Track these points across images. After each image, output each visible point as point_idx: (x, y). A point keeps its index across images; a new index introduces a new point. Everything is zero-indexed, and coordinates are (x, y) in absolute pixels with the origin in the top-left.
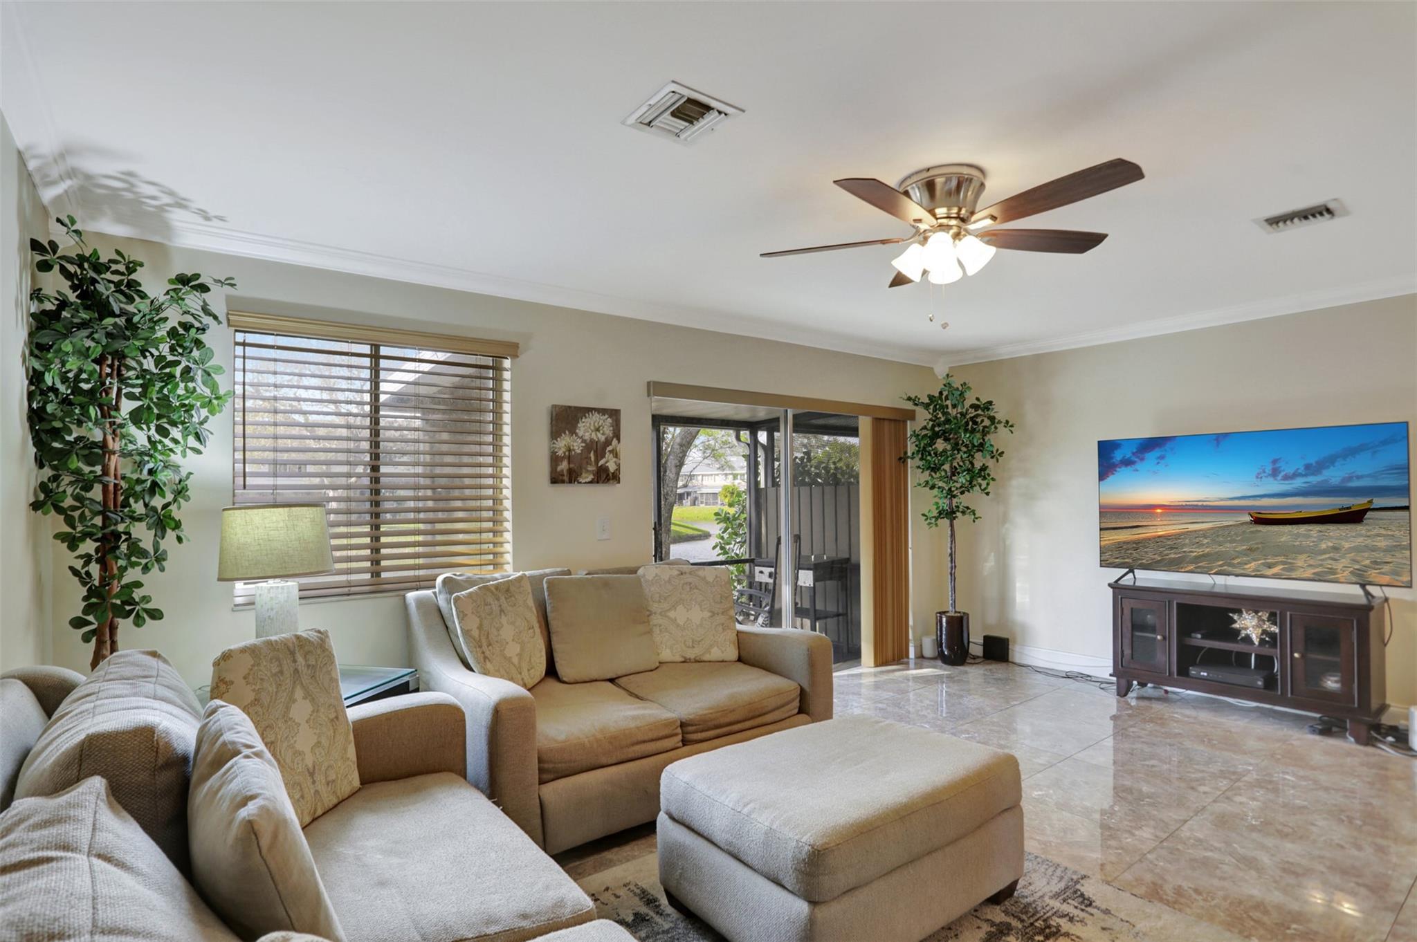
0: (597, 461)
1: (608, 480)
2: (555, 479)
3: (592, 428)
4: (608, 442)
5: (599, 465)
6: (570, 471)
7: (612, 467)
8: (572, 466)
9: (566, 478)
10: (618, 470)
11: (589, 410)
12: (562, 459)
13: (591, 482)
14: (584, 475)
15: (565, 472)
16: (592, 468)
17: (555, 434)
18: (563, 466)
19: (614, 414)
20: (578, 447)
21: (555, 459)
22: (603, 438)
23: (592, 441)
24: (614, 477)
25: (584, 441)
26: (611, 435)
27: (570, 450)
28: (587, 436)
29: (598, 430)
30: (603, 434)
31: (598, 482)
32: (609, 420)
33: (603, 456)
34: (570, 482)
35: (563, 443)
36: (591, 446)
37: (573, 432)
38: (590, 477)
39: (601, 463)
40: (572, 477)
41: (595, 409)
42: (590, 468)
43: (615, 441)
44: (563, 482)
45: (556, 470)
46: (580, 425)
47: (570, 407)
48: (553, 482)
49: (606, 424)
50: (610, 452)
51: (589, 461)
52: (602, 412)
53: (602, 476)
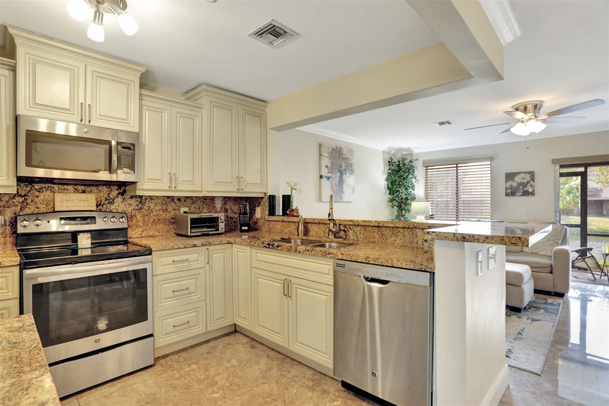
0: (523, 189)
1: (529, 195)
2: (507, 195)
3: (521, 178)
4: (528, 182)
5: (525, 189)
7: (530, 190)
8: (512, 191)
9: (510, 194)
10: (534, 190)
11: (519, 173)
12: (508, 189)
13: (521, 195)
14: (518, 193)
15: (510, 193)
16: (522, 191)
17: (506, 181)
18: (509, 191)
19: (532, 174)
20: (515, 184)
21: (507, 189)
22: (526, 181)
23: (521, 182)
24: (533, 194)
25: (517, 183)
26: (530, 180)
27: (511, 186)
28: (519, 181)
29: (524, 179)
30: (526, 180)
31: (524, 195)
32: (529, 175)
33: (526, 186)
34: (512, 195)
35: (510, 183)
36: (520, 184)
37: (513, 180)
38: (520, 194)
40: (513, 194)
41: (522, 172)
42: (520, 191)
43: (532, 182)
44: (509, 196)
45: (507, 192)
46: (516, 178)
47: (511, 173)
48: (506, 195)
49: (528, 177)
50: (529, 185)
51: (520, 189)
52: (526, 173)
53: (526, 193)
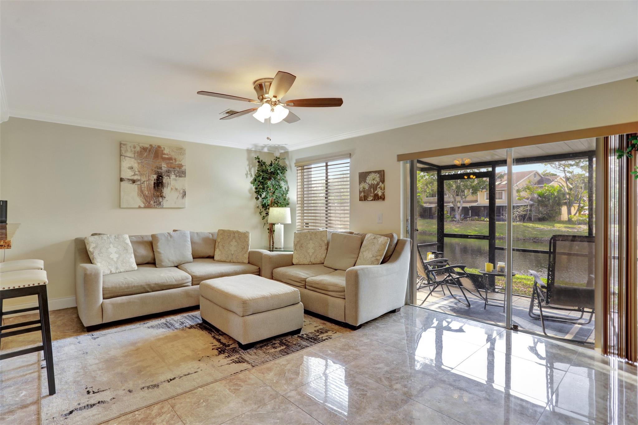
0: (374, 192)
1: (379, 199)
3: (372, 179)
4: (378, 184)
6: (365, 196)
7: (380, 194)
8: (365, 194)
9: (363, 199)
10: (384, 194)
11: (370, 172)
12: (362, 192)
13: (372, 200)
14: (369, 197)
15: (363, 197)
16: (372, 195)
17: (360, 183)
18: (362, 194)
19: (382, 174)
20: (367, 187)
21: (360, 192)
22: (376, 183)
23: (372, 184)
24: (383, 198)
25: (369, 184)
26: (379, 181)
27: (364, 188)
28: (370, 183)
29: (374, 180)
30: (376, 181)
31: (375, 200)
32: (378, 175)
33: (376, 189)
34: (365, 200)
35: (362, 186)
36: (371, 186)
37: (365, 182)
38: (372, 198)
39: (376, 192)
40: (366, 198)
41: (373, 172)
43: (382, 184)
44: (362, 200)
45: (361, 195)
46: (367, 178)
47: (363, 172)
48: (360, 200)
49: (377, 177)
50: (379, 188)
51: (371, 193)
52: (375, 172)
53: (377, 198)
